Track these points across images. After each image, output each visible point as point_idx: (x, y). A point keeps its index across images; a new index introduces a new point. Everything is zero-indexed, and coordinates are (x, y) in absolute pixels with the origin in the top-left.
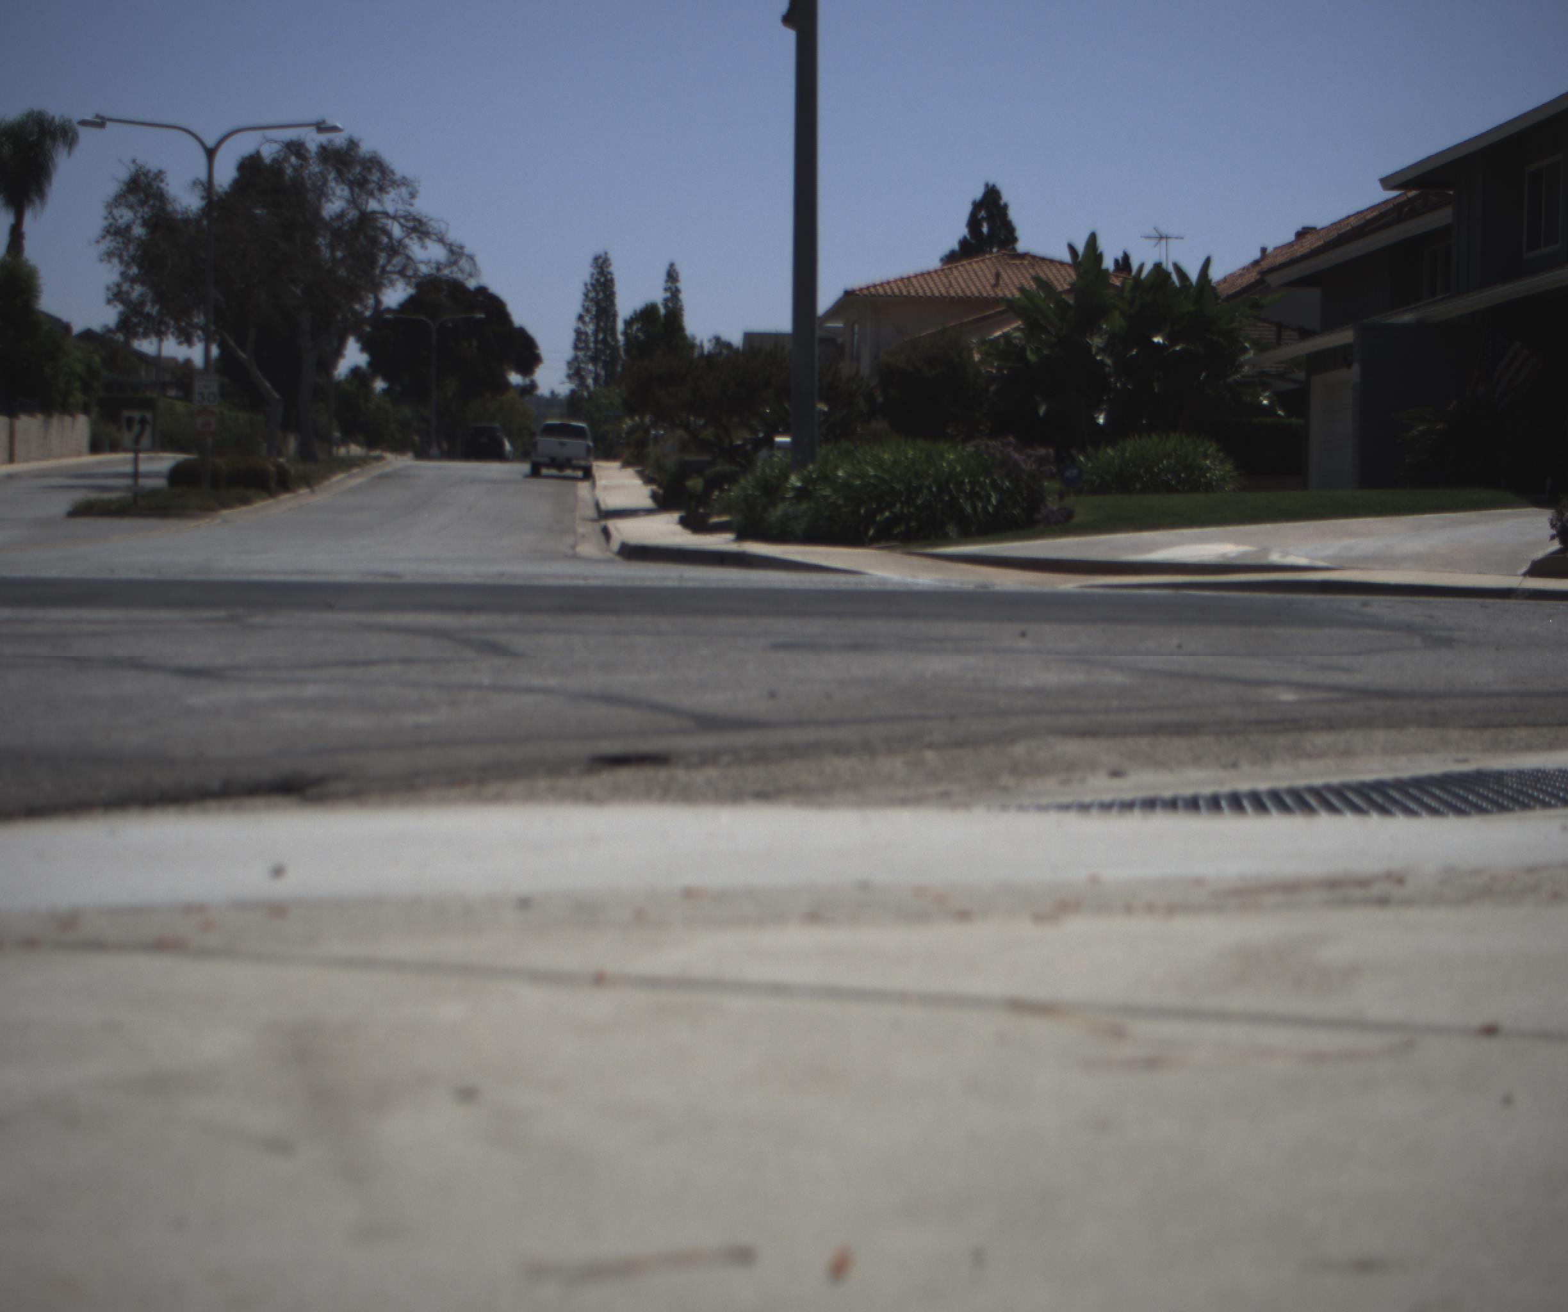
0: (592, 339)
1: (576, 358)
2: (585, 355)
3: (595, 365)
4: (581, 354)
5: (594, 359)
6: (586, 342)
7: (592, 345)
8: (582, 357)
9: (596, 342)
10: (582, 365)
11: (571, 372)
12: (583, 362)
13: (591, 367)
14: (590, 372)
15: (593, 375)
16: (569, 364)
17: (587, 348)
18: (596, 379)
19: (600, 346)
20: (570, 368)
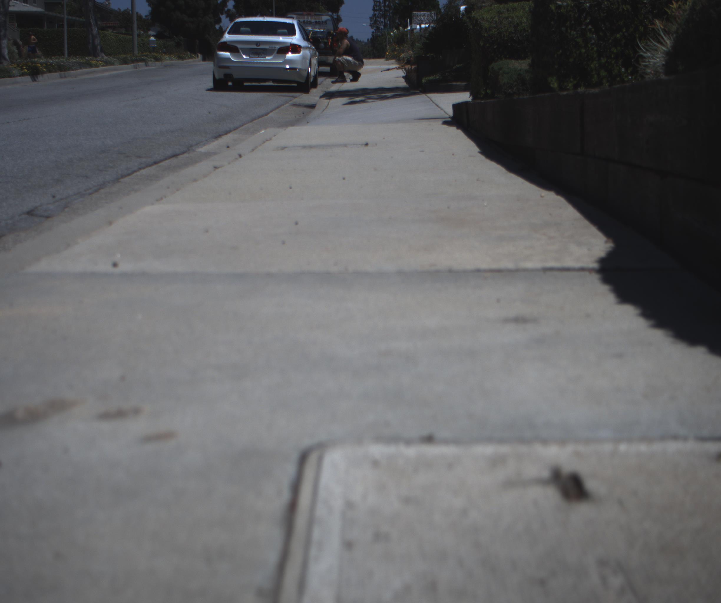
0: (383, 5)
1: (374, 15)
2: (379, 14)
3: (385, 19)
4: (377, 13)
5: (384, 16)
6: (380, 6)
7: (382, 8)
8: (377, 14)
9: (384, 6)
10: (377, 19)
11: (372, 23)
12: (378, 17)
13: (382, 20)
14: (382, 22)
15: (383, 24)
16: (371, 18)
17: (381, 10)
18: (385, 26)
19: (386, 8)
20: (371, 21)
